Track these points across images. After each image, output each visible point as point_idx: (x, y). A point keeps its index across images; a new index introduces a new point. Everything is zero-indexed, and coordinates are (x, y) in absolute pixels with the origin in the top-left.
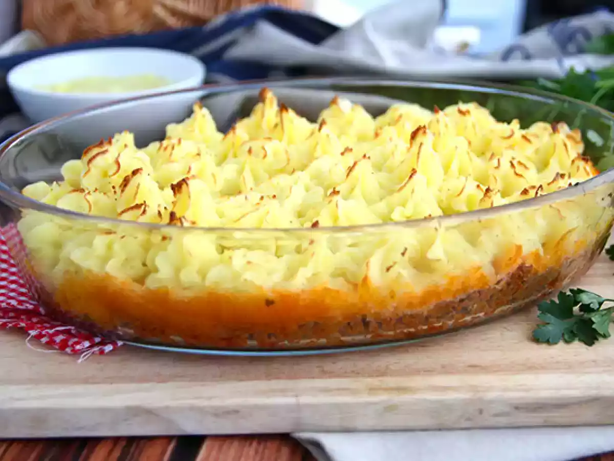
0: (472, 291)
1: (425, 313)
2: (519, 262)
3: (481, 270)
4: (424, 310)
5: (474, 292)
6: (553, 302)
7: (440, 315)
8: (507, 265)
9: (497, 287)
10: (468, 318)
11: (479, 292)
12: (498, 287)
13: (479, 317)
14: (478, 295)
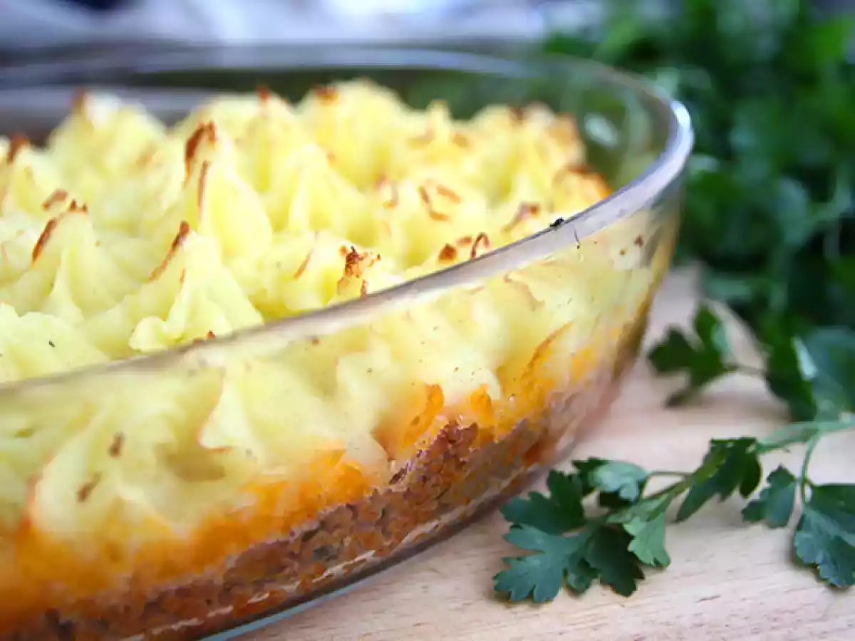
0: (330, 510)
1: (219, 581)
2: (441, 421)
3: (344, 459)
4: (214, 573)
5: (339, 510)
6: (537, 497)
7: (257, 578)
8: (411, 437)
9: (394, 488)
10: (336, 569)
11: (351, 507)
12: (397, 488)
13: (364, 560)
14: (350, 514)
